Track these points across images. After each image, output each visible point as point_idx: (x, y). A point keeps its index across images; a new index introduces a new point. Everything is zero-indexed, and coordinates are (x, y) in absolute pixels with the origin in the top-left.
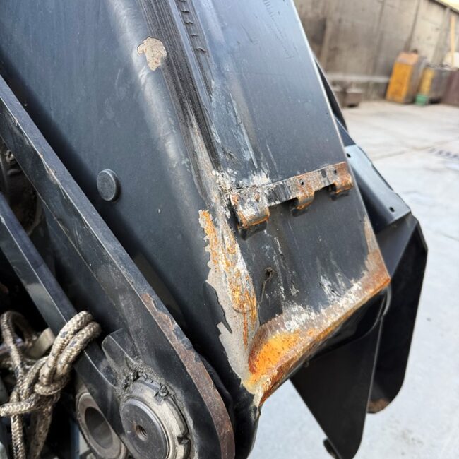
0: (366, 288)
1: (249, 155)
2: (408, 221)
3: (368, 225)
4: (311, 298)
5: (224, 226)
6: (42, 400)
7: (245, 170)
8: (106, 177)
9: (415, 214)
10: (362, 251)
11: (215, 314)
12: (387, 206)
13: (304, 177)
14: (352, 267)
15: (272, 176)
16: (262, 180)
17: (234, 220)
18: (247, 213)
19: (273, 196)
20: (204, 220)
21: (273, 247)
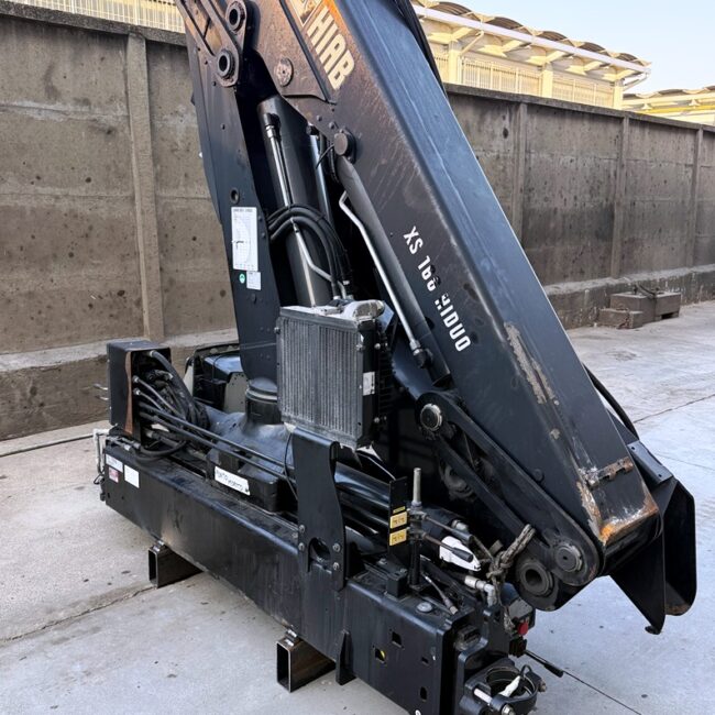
0: (645, 512)
1: (589, 461)
2: (672, 480)
3: (644, 485)
4: (620, 514)
5: (585, 487)
6: (504, 569)
7: (588, 467)
8: (537, 472)
9: (676, 477)
10: (642, 496)
11: (586, 516)
12: (657, 474)
13: (610, 466)
14: (637, 503)
15: (598, 467)
16: (594, 469)
17: (588, 485)
18: (592, 482)
19: (599, 475)
20: (579, 485)
21: (603, 495)
